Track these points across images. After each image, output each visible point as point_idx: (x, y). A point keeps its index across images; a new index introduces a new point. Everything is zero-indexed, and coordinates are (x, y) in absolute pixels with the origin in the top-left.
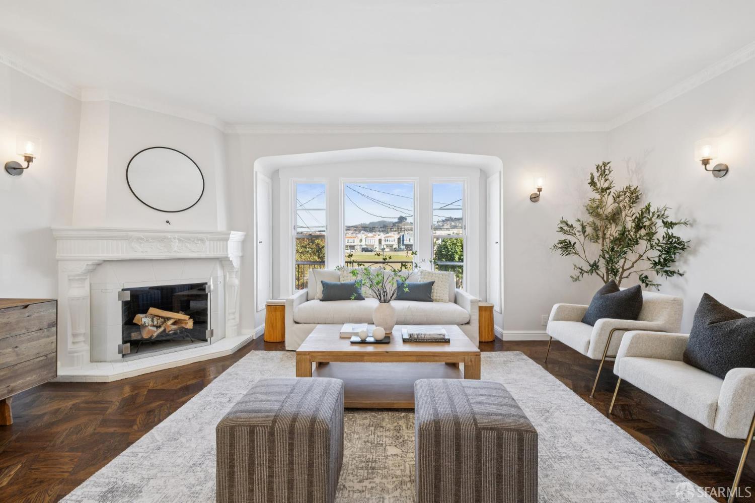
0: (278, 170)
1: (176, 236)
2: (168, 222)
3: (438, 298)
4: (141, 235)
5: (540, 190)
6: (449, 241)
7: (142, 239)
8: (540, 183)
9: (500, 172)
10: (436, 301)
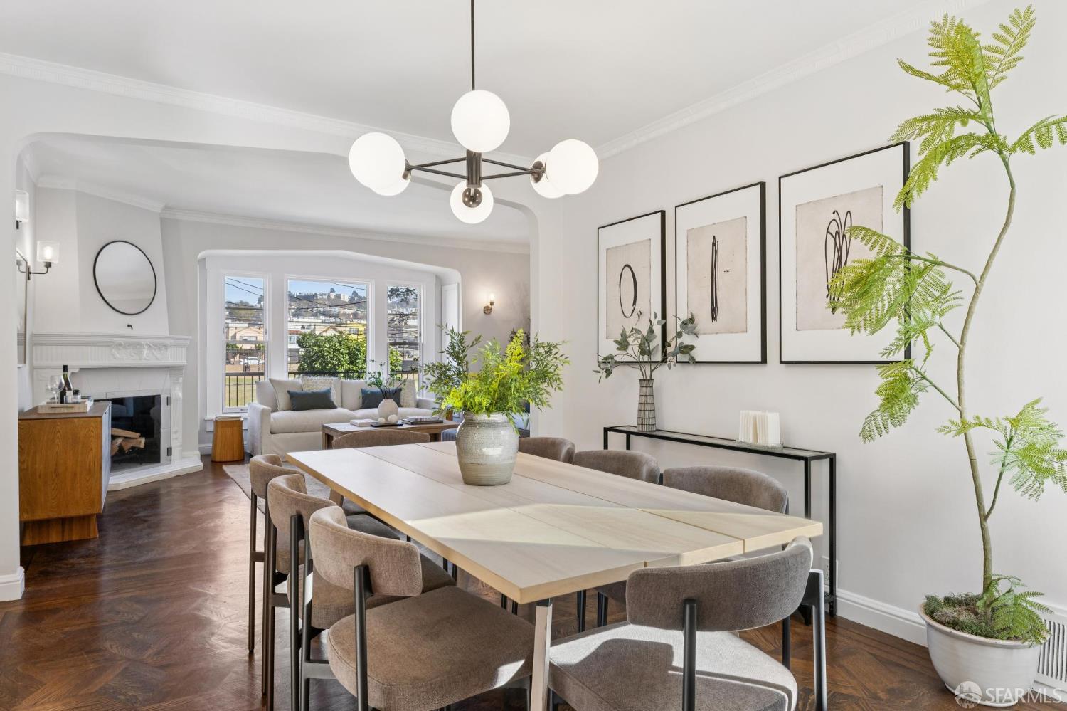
0: (205, 259)
1: (148, 341)
2: (129, 326)
3: (405, 404)
4: (121, 341)
5: (492, 304)
6: (327, 345)
7: (120, 345)
8: (492, 297)
9: (458, 284)
10: (406, 406)
